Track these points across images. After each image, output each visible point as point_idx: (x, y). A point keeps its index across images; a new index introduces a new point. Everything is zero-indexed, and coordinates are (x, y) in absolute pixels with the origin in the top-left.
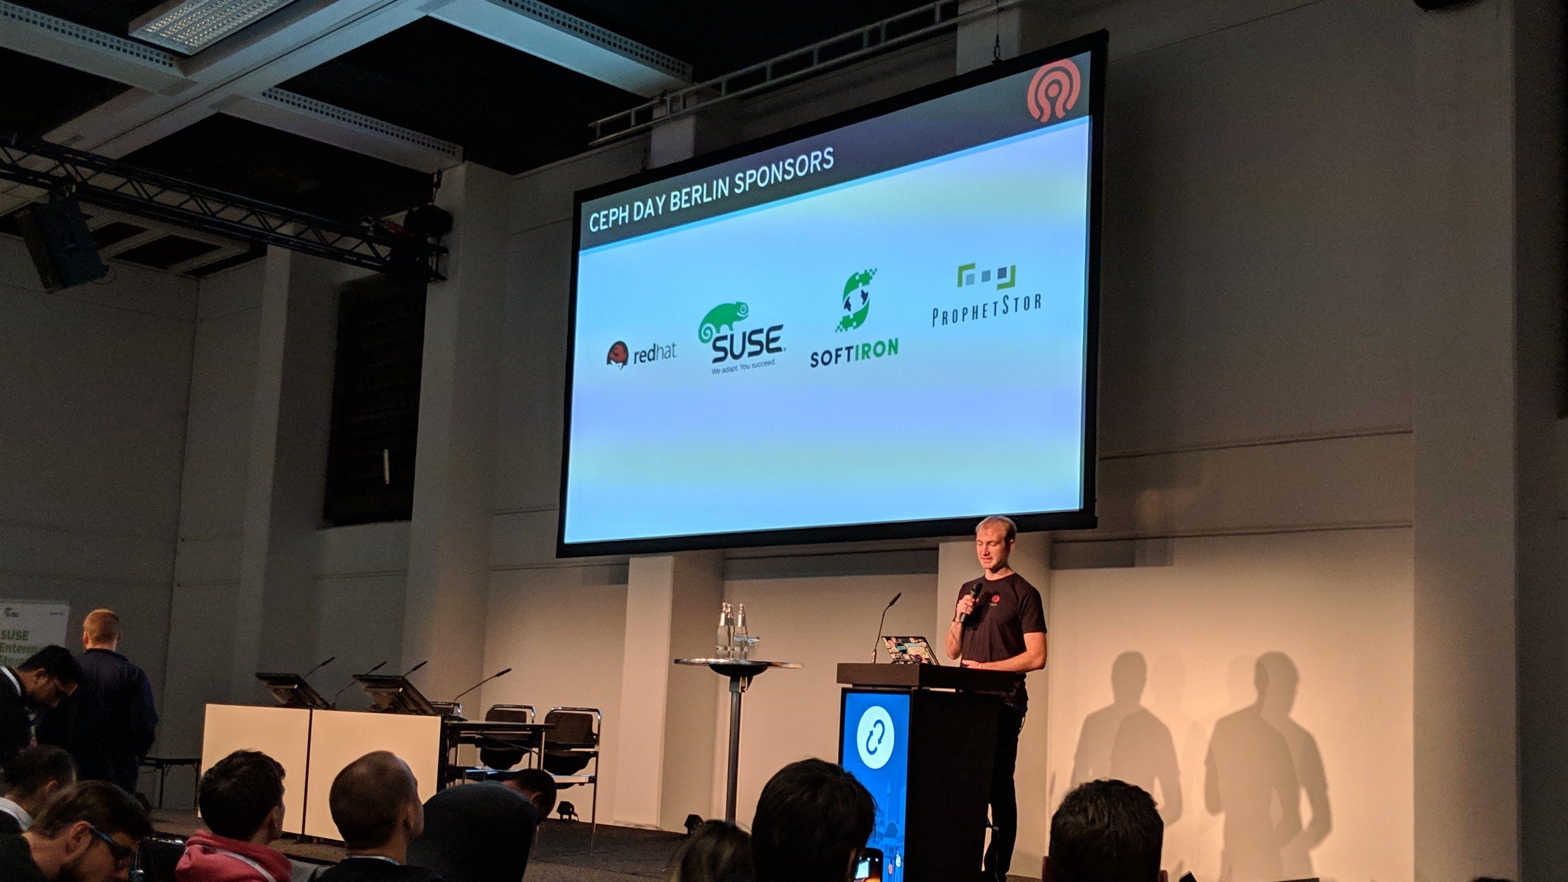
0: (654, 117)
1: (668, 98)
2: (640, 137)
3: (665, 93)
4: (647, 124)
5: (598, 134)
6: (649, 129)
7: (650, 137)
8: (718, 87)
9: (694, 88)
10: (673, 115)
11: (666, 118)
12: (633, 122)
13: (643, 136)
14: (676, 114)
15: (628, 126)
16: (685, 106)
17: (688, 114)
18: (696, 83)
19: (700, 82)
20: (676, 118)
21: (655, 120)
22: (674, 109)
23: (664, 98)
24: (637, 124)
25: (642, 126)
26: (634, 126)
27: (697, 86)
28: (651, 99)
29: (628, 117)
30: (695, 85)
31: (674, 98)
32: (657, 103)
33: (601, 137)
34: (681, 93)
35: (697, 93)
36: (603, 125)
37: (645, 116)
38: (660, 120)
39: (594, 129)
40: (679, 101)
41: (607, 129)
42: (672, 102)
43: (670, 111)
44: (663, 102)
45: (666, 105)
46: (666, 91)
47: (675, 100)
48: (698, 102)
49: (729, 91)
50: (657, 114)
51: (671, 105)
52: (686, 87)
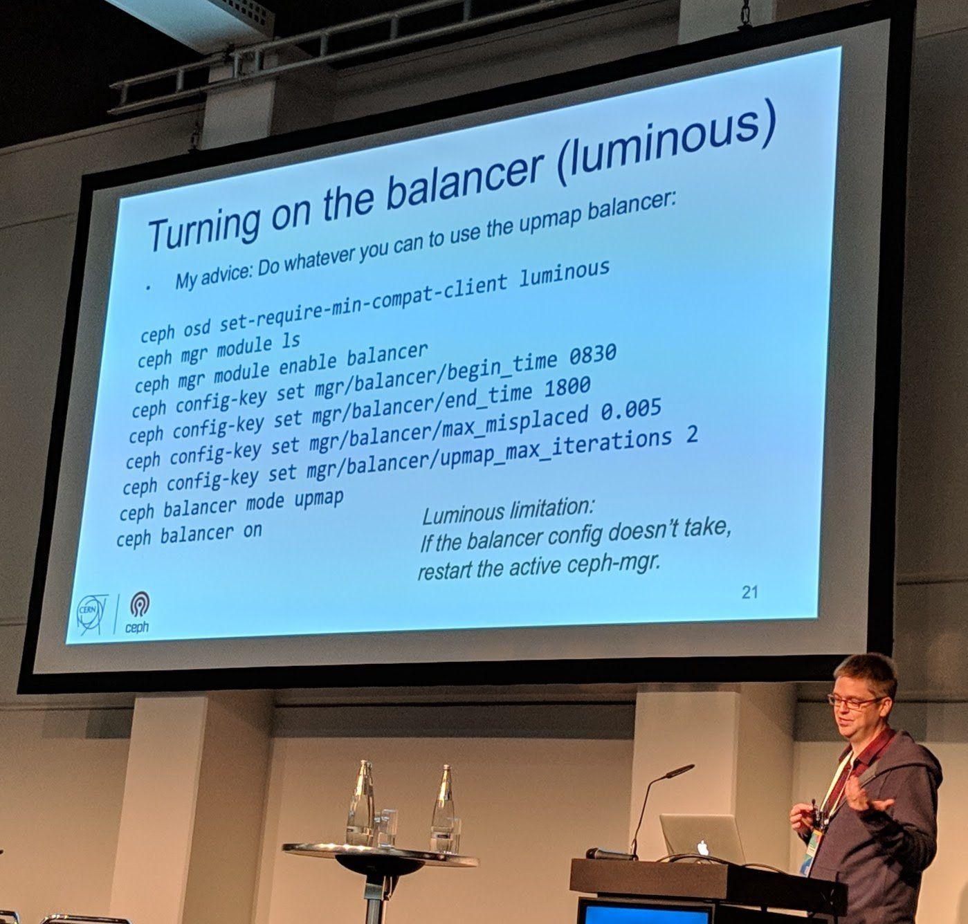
0: (210, 82)
1: (237, 55)
2: (190, 108)
3: (231, 48)
4: (202, 88)
5: (125, 99)
6: (202, 98)
7: (204, 109)
8: (314, 43)
9: (275, 43)
10: (242, 78)
12: (180, 85)
13: (195, 107)
14: (246, 78)
16: (261, 68)
17: (266, 79)
18: (277, 38)
19: (284, 36)
20: (247, 83)
21: (213, 83)
22: (245, 71)
23: (231, 54)
24: (186, 88)
25: (193, 91)
26: (181, 91)
27: (279, 42)
28: (210, 55)
29: (173, 78)
30: (278, 40)
31: (246, 55)
32: (218, 61)
33: (127, 104)
34: (257, 49)
35: (278, 51)
36: (133, 86)
37: (198, 78)
38: (221, 84)
39: (117, 93)
40: (252, 60)
41: (137, 93)
42: (241, 61)
43: (239, 73)
44: (228, 60)
45: (233, 66)
46: (233, 45)
47: (247, 58)
48: (279, 65)
49: (330, 51)
50: (214, 76)
51: (240, 66)
52: (266, 42)
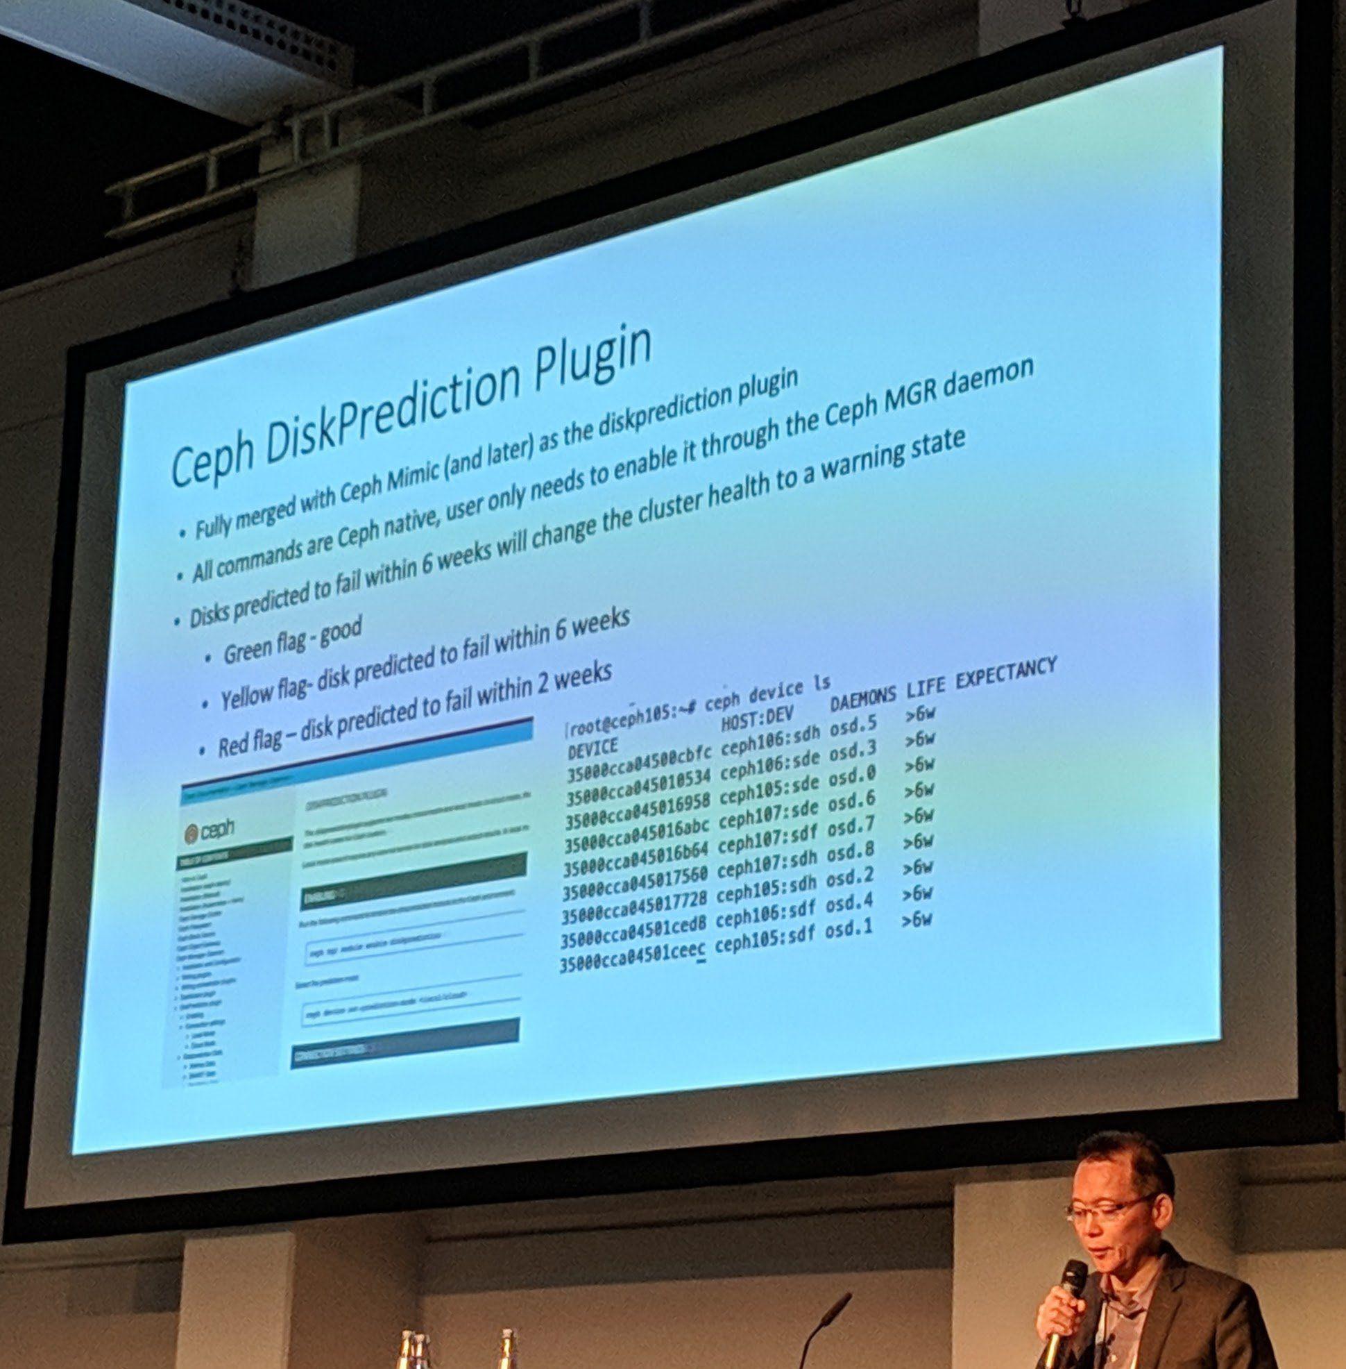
0: (262, 170)
1: (296, 124)
3: (288, 111)
4: (246, 185)
5: (128, 211)
6: (249, 200)
7: (253, 218)
8: (414, 95)
9: (354, 100)
10: (307, 163)
11: (292, 170)
12: (212, 180)
13: (237, 216)
14: (314, 160)
15: (200, 191)
16: (335, 143)
17: (345, 160)
18: (361, 88)
19: (372, 84)
20: (315, 171)
21: (266, 174)
22: (310, 150)
23: (286, 123)
24: (221, 186)
25: (235, 188)
26: (213, 191)
27: (366, 95)
28: (259, 125)
29: (202, 168)
30: (362, 92)
31: (310, 122)
32: (270, 136)
33: (134, 219)
34: (325, 112)
35: (365, 112)
36: (141, 189)
37: (241, 166)
38: (275, 175)
39: (119, 198)
40: (320, 130)
41: (149, 199)
42: (303, 133)
43: (304, 154)
44: (284, 133)
45: (291, 142)
46: (289, 106)
47: (312, 129)
48: (368, 132)
49: (440, 105)
50: (267, 162)
51: (303, 143)
52: (338, 97)
